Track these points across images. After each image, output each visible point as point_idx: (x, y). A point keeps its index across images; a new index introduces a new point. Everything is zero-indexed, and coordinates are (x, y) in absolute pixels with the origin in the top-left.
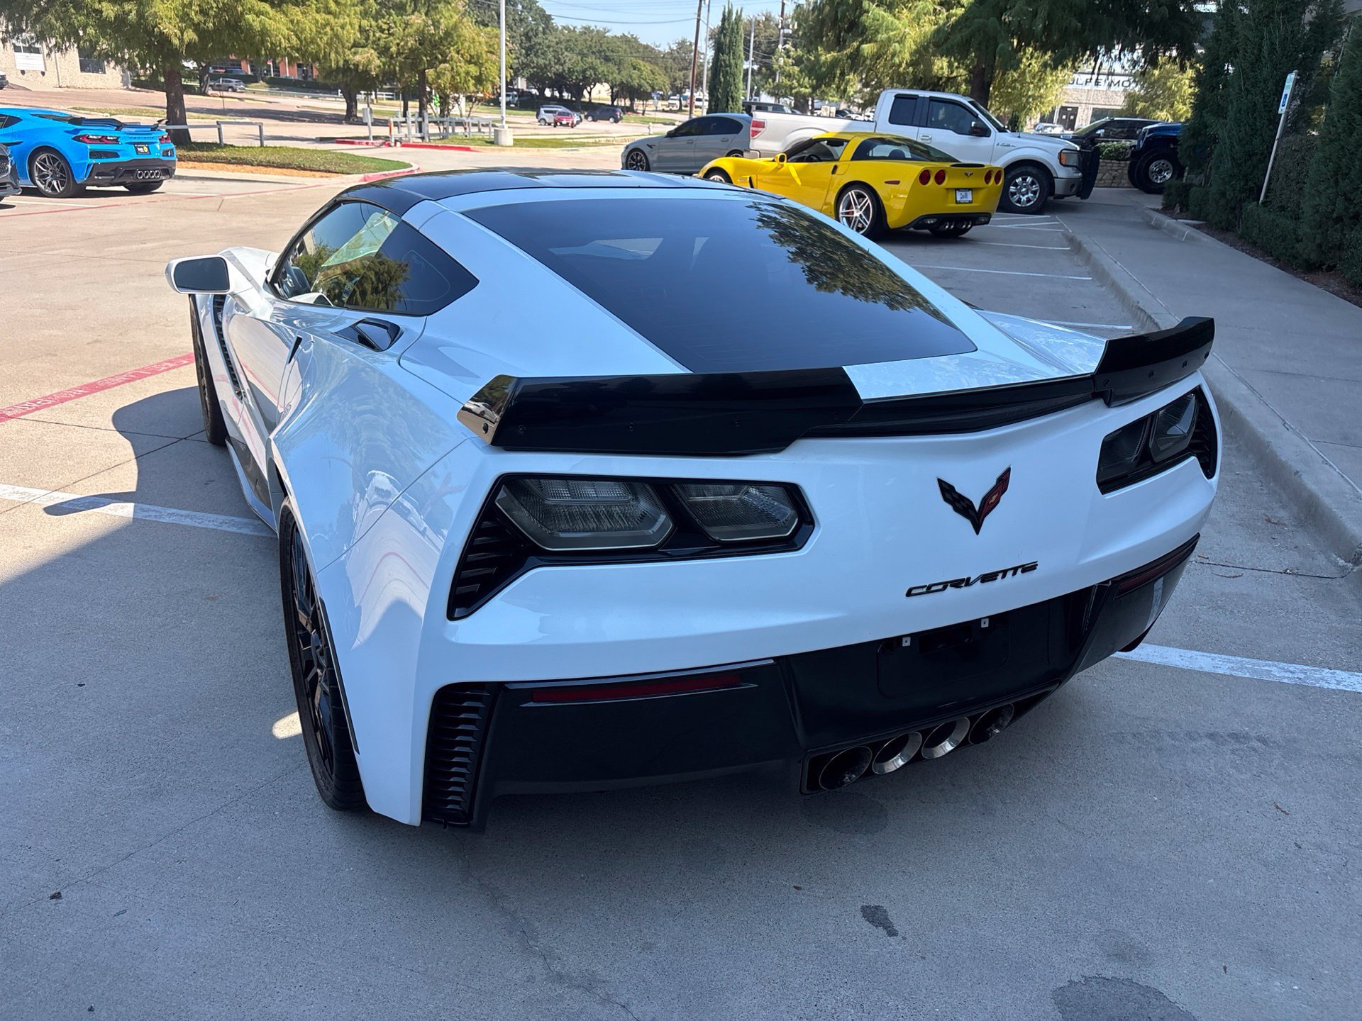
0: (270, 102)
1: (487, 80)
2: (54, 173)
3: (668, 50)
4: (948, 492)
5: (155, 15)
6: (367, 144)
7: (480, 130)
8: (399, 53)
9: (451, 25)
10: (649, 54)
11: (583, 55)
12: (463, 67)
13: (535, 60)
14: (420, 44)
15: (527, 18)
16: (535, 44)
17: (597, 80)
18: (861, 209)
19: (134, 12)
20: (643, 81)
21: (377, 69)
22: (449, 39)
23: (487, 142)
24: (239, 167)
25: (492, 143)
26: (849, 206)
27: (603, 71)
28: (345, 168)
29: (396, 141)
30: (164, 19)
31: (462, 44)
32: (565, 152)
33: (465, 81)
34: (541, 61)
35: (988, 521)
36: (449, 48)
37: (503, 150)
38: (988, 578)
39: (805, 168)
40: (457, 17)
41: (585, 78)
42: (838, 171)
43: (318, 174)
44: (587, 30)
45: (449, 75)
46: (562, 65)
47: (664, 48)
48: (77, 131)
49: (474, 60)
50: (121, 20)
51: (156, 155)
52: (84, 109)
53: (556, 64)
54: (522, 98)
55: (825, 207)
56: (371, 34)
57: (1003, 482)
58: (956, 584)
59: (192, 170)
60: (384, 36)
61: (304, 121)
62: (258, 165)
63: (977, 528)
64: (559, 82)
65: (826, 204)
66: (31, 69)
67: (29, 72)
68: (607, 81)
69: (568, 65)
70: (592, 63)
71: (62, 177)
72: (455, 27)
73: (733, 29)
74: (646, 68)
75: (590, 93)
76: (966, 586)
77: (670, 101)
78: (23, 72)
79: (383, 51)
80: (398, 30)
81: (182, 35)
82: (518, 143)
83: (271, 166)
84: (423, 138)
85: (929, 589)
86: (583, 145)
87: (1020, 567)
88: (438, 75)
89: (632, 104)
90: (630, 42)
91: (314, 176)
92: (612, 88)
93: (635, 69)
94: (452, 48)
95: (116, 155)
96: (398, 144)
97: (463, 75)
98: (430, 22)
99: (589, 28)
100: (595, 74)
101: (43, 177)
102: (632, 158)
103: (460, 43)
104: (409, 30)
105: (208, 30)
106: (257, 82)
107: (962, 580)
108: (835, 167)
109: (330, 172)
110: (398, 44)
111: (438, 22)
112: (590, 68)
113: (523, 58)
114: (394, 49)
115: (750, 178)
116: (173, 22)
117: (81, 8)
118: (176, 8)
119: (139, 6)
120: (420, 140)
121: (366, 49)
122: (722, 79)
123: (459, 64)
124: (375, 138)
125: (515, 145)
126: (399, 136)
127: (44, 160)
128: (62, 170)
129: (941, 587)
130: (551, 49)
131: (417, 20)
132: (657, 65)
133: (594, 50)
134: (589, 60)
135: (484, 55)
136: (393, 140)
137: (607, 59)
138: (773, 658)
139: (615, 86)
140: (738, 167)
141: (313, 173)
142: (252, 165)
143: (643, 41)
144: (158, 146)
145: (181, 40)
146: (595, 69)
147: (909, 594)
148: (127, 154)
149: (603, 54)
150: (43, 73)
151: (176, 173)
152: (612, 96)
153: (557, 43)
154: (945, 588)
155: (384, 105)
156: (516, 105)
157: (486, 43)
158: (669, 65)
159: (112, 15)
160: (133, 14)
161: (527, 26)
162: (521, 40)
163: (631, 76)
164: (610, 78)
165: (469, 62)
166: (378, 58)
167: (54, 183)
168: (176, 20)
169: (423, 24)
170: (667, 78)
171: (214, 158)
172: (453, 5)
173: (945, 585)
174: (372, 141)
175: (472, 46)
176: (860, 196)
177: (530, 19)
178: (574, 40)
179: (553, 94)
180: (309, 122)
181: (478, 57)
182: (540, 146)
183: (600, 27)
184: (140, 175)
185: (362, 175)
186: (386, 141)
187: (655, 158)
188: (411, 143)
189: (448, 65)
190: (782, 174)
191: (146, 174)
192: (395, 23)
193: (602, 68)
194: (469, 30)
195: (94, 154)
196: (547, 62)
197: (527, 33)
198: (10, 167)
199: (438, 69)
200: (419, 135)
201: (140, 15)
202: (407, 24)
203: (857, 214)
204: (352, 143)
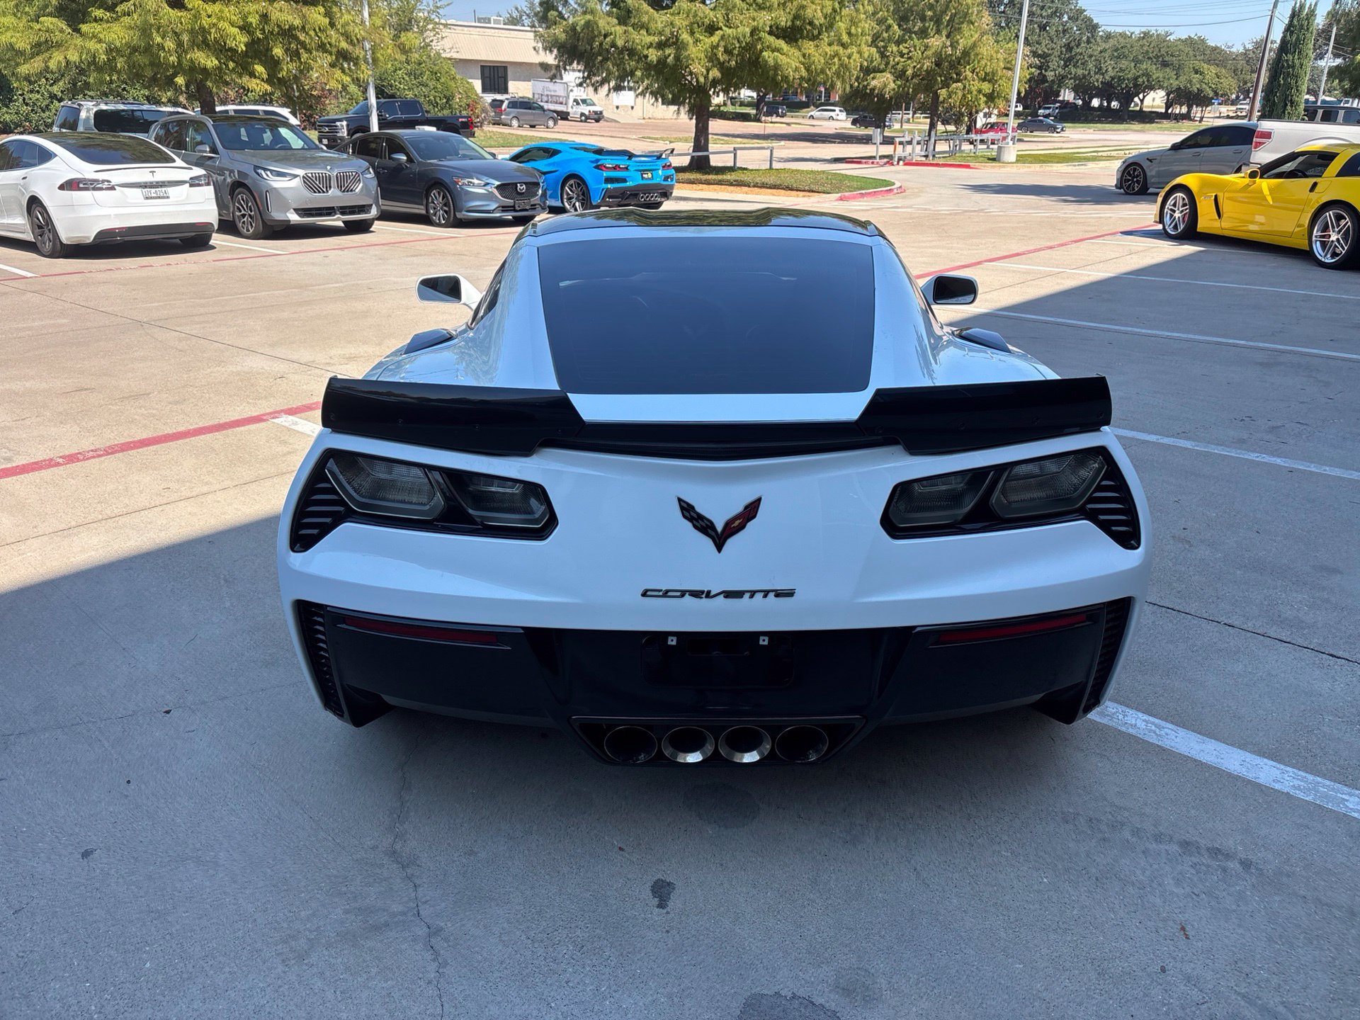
0: (814, 126)
1: (999, 96)
2: (578, 196)
3: (1241, 50)
4: (687, 510)
5: (688, 57)
6: (873, 163)
7: (988, 147)
8: (914, 76)
9: (970, 44)
10: (1217, 57)
11: (1137, 61)
12: (975, 85)
13: (1073, 70)
14: (936, 65)
15: (1072, 28)
16: (1076, 55)
17: (1152, 88)
18: (1339, 231)
19: (672, 55)
20: (1204, 86)
21: (892, 92)
22: (967, 59)
23: (989, 159)
24: (739, 188)
25: (994, 160)
26: (1325, 228)
27: (1158, 78)
28: (828, 187)
29: (899, 159)
30: (696, 61)
31: (979, 62)
32: (1070, 167)
33: (976, 99)
34: (1080, 72)
35: (731, 543)
36: (965, 67)
37: (1004, 167)
38: (729, 594)
39: (1279, 185)
40: (976, 36)
41: (1136, 85)
42: (1317, 189)
43: (801, 194)
44: (1146, 35)
45: (960, 94)
46: (1103, 74)
47: (1238, 48)
48: (598, 161)
49: (989, 78)
50: (662, 62)
51: (658, 180)
52: (650, 138)
53: (1096, 73)
54: (1065, 110)
55: (1297, 229)
56: (892, 59)
57: (751, 510)
58: (696, 594)
59: (700, 192)
60: (903, 60)
61: (835, 142)
62: (754, 186)
63: (719, 548)
64: (1107, 91)
65: (1299, 226)
66: (624, 104)
67: (622, 106)
68: (1161, 87)
69: (1111, 73)
70: (1146, 69)
71: (583, 199)
72: (974, 45)
73: (1302, 25)
74: (1210, 71)
75: (1142, 101)
76: (706, 597)
77: (1239, 107)
78: (617, 107)
79: (900, 75)
80: (917, 54)
81: (708, 74)
82: (1021, 159)
83: (764, 187)
84: (926, 156)
85: (666, 594)
86: (1094, 159)
87: (772, 591)
88: (950, 94)
89: (1189, 112)
90: (1196, 46)
91: (798, 196)
92: (1168, 95)
93: (1196, 73)
94: (968, 67)
95: (624, 180)
96: (901, 163)
97: (975, 93)
98: (948, 43)
99: (1149, 32)
100: (1148, 81)
101: (570, 199)
102: (1129, 174)
103: (976, 62)
104: (929, 53)
105: (731, 68)
106: (808, 107)
107: (702, 592)
108: (1315, 184)
109: (813, 191)
110: (915, 67)
111: (957, 42)
112: (1143, 75)
113: (1060, 70)
114: (910, 72)
115: (1216, 196)
116: (702, 62)
117: (634, 55)
118: (706, 50)
119: (677, 50)
120: (924, 159)
121: (884, 74)
122: (1282, 82)
123: (972, 82)
124: (882, 157)
125: (1017, 161)
126: (903, 155)
127: (572, 186)
128: (583, 194)
129: (679, 594)
130: (1093, 58)
131: (936, 42)
132: (1225, 67)
133: (1151, 55)
134: (1144, 66)
135: (1000, 72)
136: (896, 159)
137: (1165, 64)
138: (523, 628)
139: (1171, 92)
140: (1205, 185)
141: (799, 193)
142: (749, 187)
143: (1211, 43)
144: (660, 172)
145: (706, 77)
146: (1148, 75)
147: (644, 594)
148: (634, 180)
149: (1161, 59)
150: (632, 108)
151: (673, 195)
152: (1166, 103)
153: (1101, 52)
154: (683, 596)
155: (920, 123)
156: (1055, 117)
157: (1005, 59)
158: (1239, 67)
159: (655, 59)
160: (671, 58)
161: (1070, 37)
162: (1061, 52)
163: (1190, 82)
164: (1165, 85)
165: (984, 80)
166: (894, 82)
167: (577, 204)
168: (704, 61)
169: (941, 44)
170: (1236, 81)
171: (720, 181)
172: (976, 24)
173: (683, 593)
174: (878, 160)
175: (989, 64)
176: (1339, 218)
177: (1075, 28)
178: (1129, 46)
179: (1101, 104)
180: (839, 143)
181: (993, 74)
182: (1044, 162)
183: (1161, 31)
184: (642, 197)
185: (839, 195)
186: (889, 159)
187: (1153, 173)
188: (914, 161)
189: (960, 84)
190: (1251, 192)
191: (647, 197)
192: (915, 46)
193: (1157, 74)
194: (987, 48)
195: (608, 180)
196: (1087, 73)
197: (1069, 44)
198: (540, 192)
199: (950, 90)
200: (923, 153)
201: (677, 58)
202: (927, 47)
203: (1334, 237)
204: (859, 163)
